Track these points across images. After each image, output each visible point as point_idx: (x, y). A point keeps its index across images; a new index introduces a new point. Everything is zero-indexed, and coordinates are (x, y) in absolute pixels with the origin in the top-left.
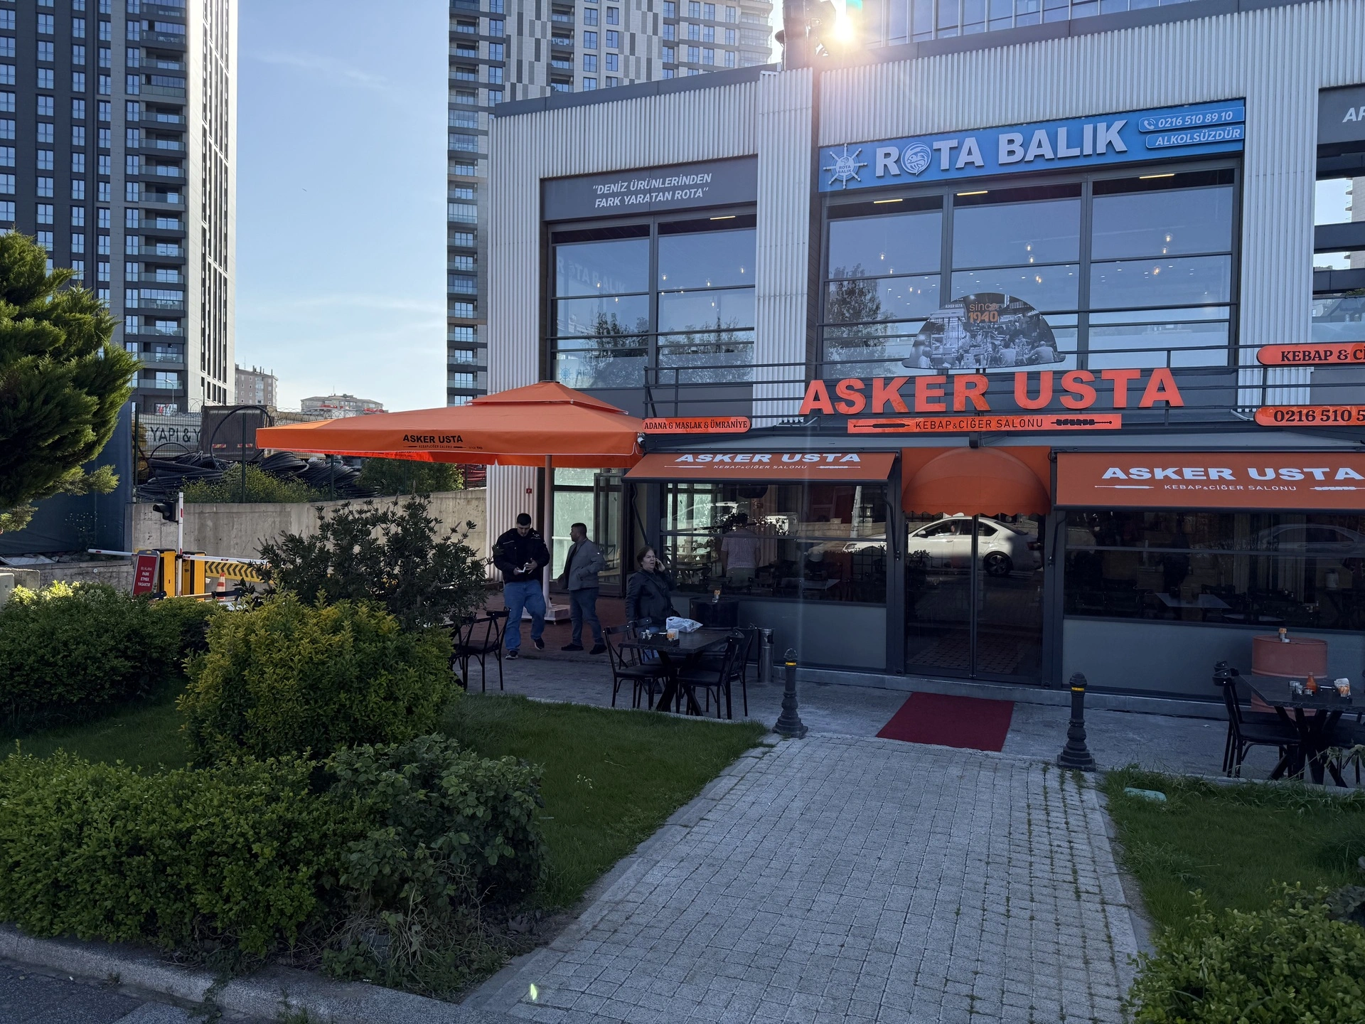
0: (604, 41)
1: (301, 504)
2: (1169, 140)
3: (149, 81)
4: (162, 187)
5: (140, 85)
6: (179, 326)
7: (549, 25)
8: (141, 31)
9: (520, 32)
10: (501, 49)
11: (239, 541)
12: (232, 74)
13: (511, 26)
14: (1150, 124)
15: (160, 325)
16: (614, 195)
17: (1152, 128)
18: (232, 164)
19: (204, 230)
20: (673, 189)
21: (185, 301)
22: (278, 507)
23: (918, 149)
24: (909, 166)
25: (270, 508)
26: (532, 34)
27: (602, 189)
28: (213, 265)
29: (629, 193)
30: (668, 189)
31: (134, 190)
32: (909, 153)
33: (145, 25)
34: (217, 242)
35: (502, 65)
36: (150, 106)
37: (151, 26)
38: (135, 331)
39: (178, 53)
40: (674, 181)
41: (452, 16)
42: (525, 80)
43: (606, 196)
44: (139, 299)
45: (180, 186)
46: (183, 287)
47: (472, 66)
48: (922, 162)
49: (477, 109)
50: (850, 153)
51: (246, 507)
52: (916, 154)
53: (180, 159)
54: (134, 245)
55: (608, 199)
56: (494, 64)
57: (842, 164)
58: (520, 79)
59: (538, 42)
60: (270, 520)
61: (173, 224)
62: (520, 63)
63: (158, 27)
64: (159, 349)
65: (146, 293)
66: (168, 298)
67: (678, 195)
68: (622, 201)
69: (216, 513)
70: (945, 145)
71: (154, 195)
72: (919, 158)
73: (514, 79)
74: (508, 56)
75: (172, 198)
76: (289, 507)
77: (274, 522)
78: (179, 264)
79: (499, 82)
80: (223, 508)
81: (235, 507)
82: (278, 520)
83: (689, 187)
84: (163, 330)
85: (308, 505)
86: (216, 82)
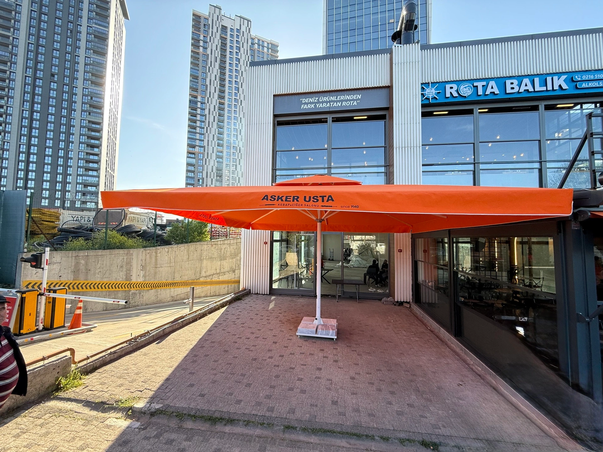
0: (233, 119)
1: (139, 249)
2: (588, 85)
3: (90, 114)
4: (93, 146)
5: (86, 115)
6: (96, 188)
7: (218, 113)
8: (88, 99)
9: (209, 114)
10: (204, 118)
11: (101, 270)
12: (119, 117)
13: (207, 112)
14: (578, 77)
15: (89, 188)
16: (311, 103)
17: (579, 79)
18: (118, 142)
19: (107, 161)
20: (342, 101)
21: (99, 181)
22: (126, 251)
23: (467, 86)
24: (462, 93)
25: (121, 251)
26: (213, 114)
27: (304, 100)
28: (109, 171)
29: (319, 102)
30: (339, 101)
31: (83, 147)
32: (462, 87)
33: (89, 98)
34: (111, 164)
35: (204, 122)
36: (89, 122)
37: (92, 98)
38: (80, 189)
39: (100, 107)
40: (342, 98)
41: (189, 107)
42: (210, 126)
43: (307, 104)
44: (82, 179)
45: (99, 146)
46: (98, 177)
47: (195, 122)
48: (469, 91)
49: (196, 133)
50: (433, 87)
51: (108, 252)
52: (465, 87)
53: (99, 139)
54: (82, 163)
55: (308, 104)
56: (201, 121)
57: (429, 91)
58: (209, 126)
59: (214, 117)
60: (121, 258)
61: (96, 158)
62: (209, 122)
63: (94, 99)
64: (89, 195)
65: (85, 178)
66: (93, 180)
67: (344, 103)
68: (315, 106)
69: (87, 256)
70: (480, 84)
71: (89, 148)
72: (467, 89)
73: (207, 126)
74: (206, 119)
75: (96, 150)
76: (132, 251)
77: (124, 259)
78: (97, 170)
79: (203, 126)
80: (92, 253)
81: (100, 252)
82: (125, 258)
83: (350, 100)
84: (90, 189)
85: (142, 249)
86: (113, 118)
